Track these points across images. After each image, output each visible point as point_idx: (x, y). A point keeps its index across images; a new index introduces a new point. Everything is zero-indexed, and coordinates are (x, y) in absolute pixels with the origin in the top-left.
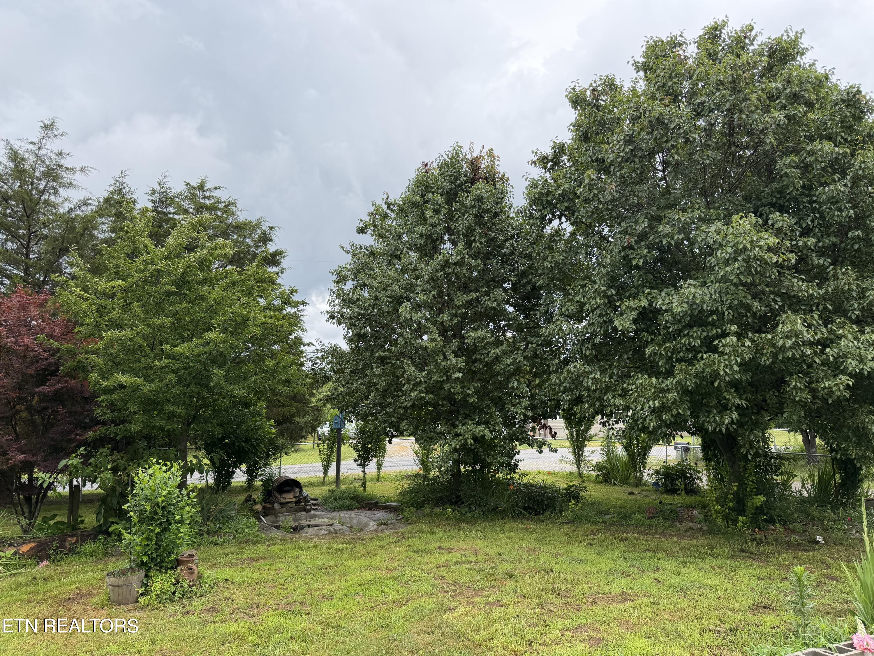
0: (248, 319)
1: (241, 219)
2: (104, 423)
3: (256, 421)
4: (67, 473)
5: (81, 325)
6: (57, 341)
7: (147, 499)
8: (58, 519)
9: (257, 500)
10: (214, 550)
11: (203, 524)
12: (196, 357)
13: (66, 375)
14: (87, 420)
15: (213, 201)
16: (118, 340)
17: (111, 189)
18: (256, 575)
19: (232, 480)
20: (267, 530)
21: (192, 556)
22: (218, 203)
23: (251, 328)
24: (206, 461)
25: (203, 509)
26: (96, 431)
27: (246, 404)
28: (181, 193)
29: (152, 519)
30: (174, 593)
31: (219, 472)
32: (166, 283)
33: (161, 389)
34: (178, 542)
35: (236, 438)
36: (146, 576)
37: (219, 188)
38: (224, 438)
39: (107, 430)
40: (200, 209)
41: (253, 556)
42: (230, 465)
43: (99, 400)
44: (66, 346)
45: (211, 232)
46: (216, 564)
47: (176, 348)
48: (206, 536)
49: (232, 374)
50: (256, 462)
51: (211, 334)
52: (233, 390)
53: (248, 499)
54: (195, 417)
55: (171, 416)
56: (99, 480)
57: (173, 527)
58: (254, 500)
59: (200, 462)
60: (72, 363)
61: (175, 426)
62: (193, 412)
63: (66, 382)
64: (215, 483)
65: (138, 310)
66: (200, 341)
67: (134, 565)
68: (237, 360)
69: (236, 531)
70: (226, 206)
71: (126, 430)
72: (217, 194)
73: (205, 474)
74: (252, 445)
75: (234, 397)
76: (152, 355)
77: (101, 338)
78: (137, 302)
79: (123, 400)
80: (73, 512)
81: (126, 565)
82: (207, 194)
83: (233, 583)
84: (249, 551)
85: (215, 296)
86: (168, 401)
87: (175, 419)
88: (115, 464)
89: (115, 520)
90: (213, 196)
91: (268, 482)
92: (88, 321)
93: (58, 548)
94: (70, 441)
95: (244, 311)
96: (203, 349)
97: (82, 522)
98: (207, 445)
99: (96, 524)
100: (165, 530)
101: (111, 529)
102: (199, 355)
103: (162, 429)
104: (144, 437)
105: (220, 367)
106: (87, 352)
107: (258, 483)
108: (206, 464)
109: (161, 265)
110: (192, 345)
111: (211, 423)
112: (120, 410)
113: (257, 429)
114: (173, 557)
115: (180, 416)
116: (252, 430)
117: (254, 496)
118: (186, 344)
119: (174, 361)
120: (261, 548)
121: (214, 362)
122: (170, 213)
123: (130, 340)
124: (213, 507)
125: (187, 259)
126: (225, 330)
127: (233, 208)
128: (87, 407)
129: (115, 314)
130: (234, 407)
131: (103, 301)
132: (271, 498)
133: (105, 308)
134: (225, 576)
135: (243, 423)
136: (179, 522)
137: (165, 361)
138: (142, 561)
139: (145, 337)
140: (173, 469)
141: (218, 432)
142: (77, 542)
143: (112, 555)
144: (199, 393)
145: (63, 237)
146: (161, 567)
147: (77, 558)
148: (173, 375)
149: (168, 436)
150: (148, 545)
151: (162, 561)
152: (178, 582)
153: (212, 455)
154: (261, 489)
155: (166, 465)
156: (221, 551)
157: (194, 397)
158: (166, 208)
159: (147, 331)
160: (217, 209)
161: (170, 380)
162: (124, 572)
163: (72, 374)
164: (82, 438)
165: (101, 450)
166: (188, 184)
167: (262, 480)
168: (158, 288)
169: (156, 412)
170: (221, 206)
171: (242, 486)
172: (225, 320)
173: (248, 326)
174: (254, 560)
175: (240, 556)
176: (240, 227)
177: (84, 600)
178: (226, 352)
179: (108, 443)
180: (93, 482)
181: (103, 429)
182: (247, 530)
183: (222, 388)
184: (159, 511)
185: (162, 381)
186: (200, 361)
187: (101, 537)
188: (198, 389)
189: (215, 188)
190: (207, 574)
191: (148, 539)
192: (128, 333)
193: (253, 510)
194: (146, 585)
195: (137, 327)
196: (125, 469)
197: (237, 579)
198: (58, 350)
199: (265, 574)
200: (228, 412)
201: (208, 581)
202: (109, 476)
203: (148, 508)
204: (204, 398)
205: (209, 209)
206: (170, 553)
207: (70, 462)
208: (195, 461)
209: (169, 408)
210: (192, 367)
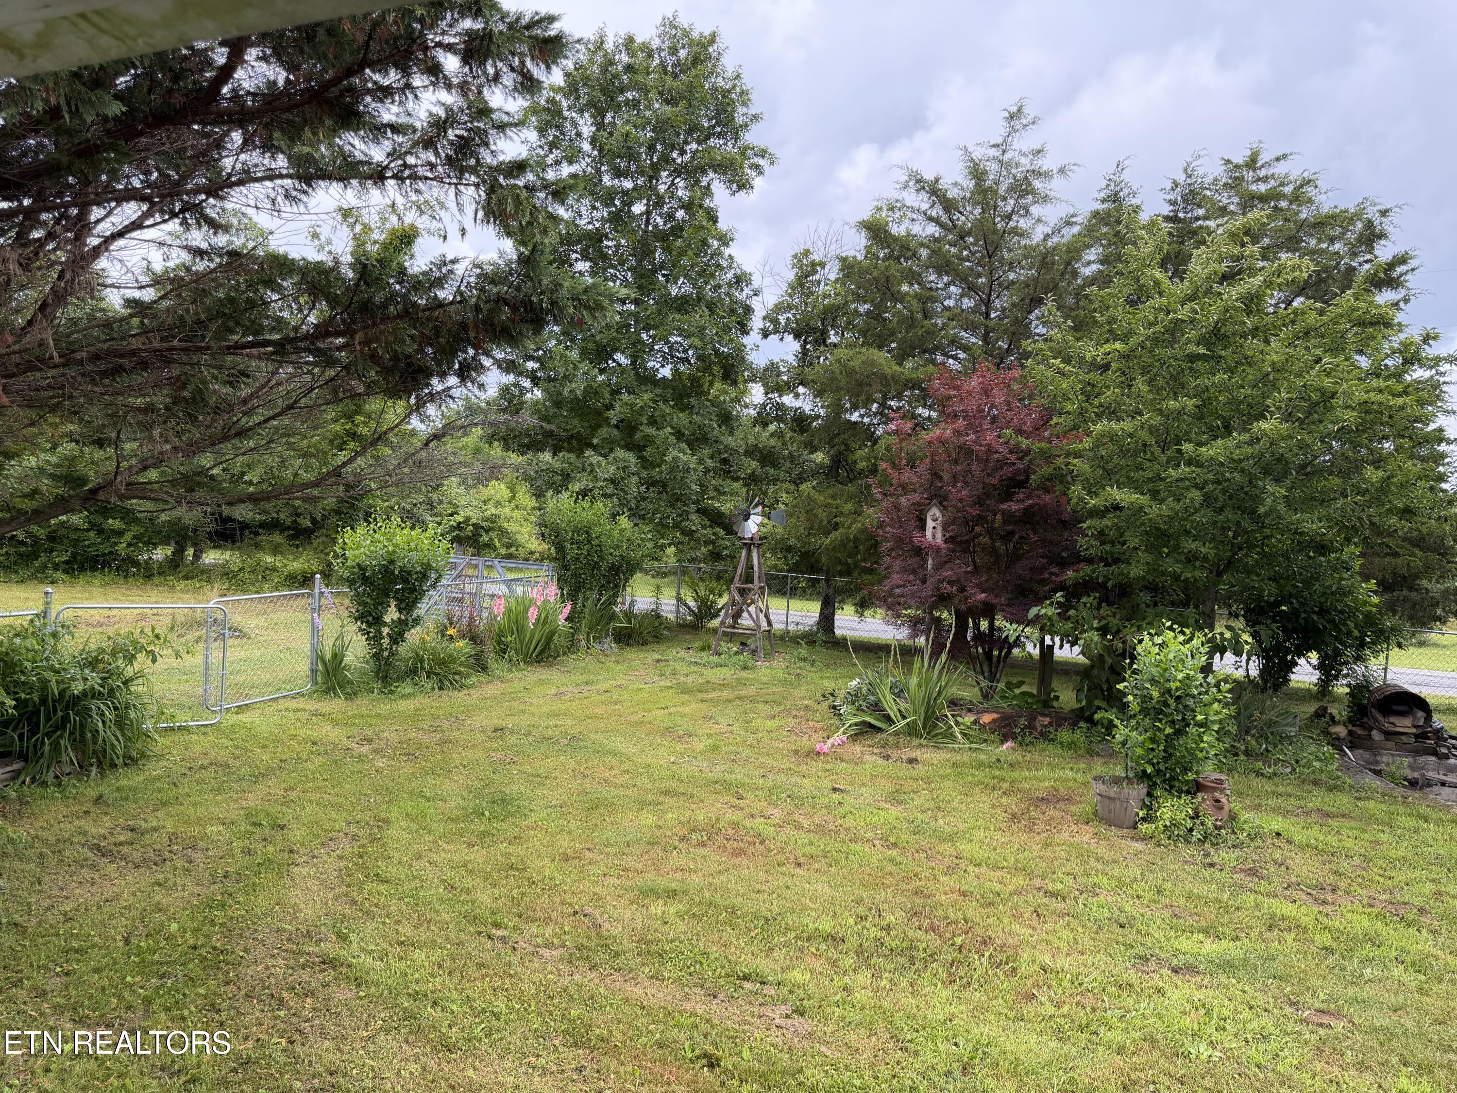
0: (1333, 395)
1: (1325, 209)
2: (1089, 561)
3: (1342, 579)
4: (1038, 627)
5: (1060, 414)
6: (1027, 438)
7: (1153, 681)
8: (1024, 688)
9: (1337, 718)
10: (1257, 783)
11: (1238, 738)
12: (1236, 464)
13: (1038, 488)
14: (1064, 554)
15: (1273, 183)
16: (1112, 437)
17: (1102, 195)
18: (1332, 840)
19: (1292, 677)
20: (1357, 773)
21: (1220, 782)
22: (1282, 184)
23: (1339, 412)
24: (1246, 637)
25: (1239, 714)
26: (1077, 571)
27: (1323, 547)
28: (1216, 179)
29: (1161, 712)
30: (1191, 830)
31: (1268, 658)
32: (1189, 341)
33: (1177, 514)
34: (1200, 755)
35: (1302, 604)
36: (1149, 794)
37: (1285, 157)
38: (1279, 604)
39: (1093, 571)
40: (1249, 201)
41: (1326, 808)
42: (1288, 651)
43: (1084, 525)
44: (1037, 446)
45: (1266, 241)
46: (1260, 805)
47: (1204, 449)
48: (1242, 757)
49: (1297, 493)
50: (1337, 653)
51: (1264, 425)
52: (1299, 522)
53: (1320, 713)
54: (1229, 562)
55: (1191, 558)
56: (1081, 642)
57: (1192, 730)
58: (1332, 718)
59: (1236, 637)
60: (1046, 470)
61: (1198, 574)
62: (1228, 554)
63: (1039, 497)
64: (1261, 675)
65: (1145, 388)
66: (1245, 437)
67: (1131, 775)
68: (1309, 469)
69: (1297, 762)
70: (1297, 189)
71: (1122, 574)
72: (1280, 169)
73: (1244, 656)
74: (1332, 621)
75: (1301, 534)
76: (1163, 458)
77: (1088, 434)
78: (1143, 375)
79: (1118, 528)
80: (1044, 682)
81: (1119, 772)
82: (1262, 173)
83: (1289, 842)
84: (1317, 799)
85: (1275, 358)
86: (1187, 533)
87: (1198, 564)
88: (1104, 622)
89: (1104, 704)
90: (1273, 175)
91: (1360, 690)
92: (1069, 407)
93: (1026, 727)
94: (1043, 582)
95: (1327, 382)
96: (1249, 450)
97: (1057, 698)
98: (1248, 610)
99: (1075, 705)
100: (1178, 733)
101: (1097, 716)
102: (1241, 461)
103: (1176, 577)
104: (1146, 587)
105: (1277, 480)
106: (1068, 455)
107: (1341, 688)
108: (1247, 643)
109: (1183, 313)
110: (1231, 443)
111: (1258, 575)
112: (1113, 543)
113: (1344, 593)
114: (1191, 776)
115: (1205, 559)
116: (1333, 593)
117: (1333, 710)
118: (1219, 442)
119: (1198, 470)
120: (1343, 800)
121: (1266, 471)
122: (1198, 219)
123: (1131, 435)
124: (1257, 714)
125: (1225, 297)
126: (1288, 417)
127: (1310, 191)
128: (1066, 535)
129: (1109, 396)
130: (1299, 551)
131: (1091, 377)
132: (1365, 720)
133: (1094, 386)
134: (1275, 827)
135: (1317, 580)
136: (1201, 725)
137: (1184, 470)
138: (1144, 772)
139: (1152, 430)
140: (1195, 641)
141: (1269, 591)
142: (1051, 724)
143: (1098, 754)
144: (1238, 524)
145: (1036, 280)
146: (1172, 787)
147: (1051, 747)
148: (1198, 493)
149: (1185, 590)
150: (1153, 750)
151: (1172, 779)
152: (1197, 816)
153: (1257, 628)
154: (1347, 700)
155: (1182, 633)
156: (1268, 786)
157: (1229, 529)
158: (1192, 210)
159: (1157, 420)
160: (1281, 196)
161: (1192, 500)
162: (1117, 781)
163: (1045, 487)
164: (1059, 579)
165: (1084, 599)
166: (1228, 162)
167: (1349, 685)
168: (1176, 350)
169: (1166, 550)
170: (1288, 190)
171: (1309, 690)
172: (1290, 400)
173: (1333, 408)
174: (1328, 815)
175: (1302, 803)
176: (1320, 225)
177: (1062, 805)
178: (1289, 455)
179: (1094, 590)
180: (1073, 644)
181: (1088, 569)
182: (1317, 764)
183: (1279, 517)
184: (1171, 702)
185: (1179, 500)
186: (1243, 470)
187: (1082, 724)
188: (1237, 517)
189: (1278, 159)
190: (1245, 816)
191: (1153, 740)
192: (1128, 425)
193: (1330, 734)
194: (1149, 808)
195: (1140, 414)
196: (1119, 631)
197: (1297, 838)
198: (1028, 452)
199: (1349, 844)
200: (1288, 558)
201: (1246, 827)
202: (1096, 638)
203: (1155, 694)
204: (1246, 532)
205: (1263, 198)
206: (1186, 770)
207: (1043, 611)
208: (1228, 635)
209: (1190, 545)
210: (1229, 480)
